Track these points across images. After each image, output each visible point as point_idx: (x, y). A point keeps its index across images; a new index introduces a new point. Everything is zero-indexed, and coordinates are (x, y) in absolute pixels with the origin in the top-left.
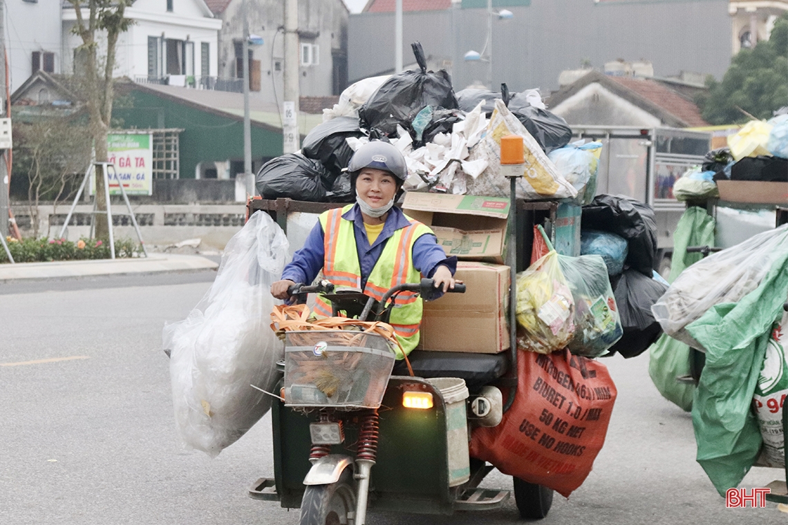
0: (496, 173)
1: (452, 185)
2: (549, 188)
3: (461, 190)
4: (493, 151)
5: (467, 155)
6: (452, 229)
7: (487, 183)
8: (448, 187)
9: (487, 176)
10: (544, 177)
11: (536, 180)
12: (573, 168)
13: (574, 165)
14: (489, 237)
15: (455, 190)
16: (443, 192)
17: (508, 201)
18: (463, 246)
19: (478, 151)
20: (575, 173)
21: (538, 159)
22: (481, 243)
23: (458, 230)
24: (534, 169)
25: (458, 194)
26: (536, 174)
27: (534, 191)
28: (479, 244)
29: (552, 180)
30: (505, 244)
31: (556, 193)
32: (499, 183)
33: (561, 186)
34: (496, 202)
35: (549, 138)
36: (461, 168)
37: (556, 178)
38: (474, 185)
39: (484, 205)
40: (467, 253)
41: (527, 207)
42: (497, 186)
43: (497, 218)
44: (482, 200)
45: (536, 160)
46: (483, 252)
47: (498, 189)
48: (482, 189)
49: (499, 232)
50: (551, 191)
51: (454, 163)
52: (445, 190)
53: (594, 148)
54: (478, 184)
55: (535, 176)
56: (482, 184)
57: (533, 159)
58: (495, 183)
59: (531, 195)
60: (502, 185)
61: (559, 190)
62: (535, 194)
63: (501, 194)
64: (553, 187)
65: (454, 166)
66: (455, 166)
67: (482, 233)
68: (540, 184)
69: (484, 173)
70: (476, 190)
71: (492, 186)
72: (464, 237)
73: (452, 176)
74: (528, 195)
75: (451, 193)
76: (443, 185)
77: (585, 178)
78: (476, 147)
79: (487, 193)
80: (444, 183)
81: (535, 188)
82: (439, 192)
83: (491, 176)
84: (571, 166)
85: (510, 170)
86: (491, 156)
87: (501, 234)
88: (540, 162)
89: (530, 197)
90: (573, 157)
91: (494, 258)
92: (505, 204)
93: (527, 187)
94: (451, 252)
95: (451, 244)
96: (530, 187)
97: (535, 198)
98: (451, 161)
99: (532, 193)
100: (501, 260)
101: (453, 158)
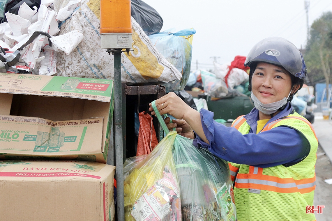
0: (93, 49)
1: (39, 65)
2: (153, 70)
3: (49, 71)
4: (90, 23)
5: (57, 30)
6: (37, 119)
7: (83, 63)
8: (33, 66)
9: (82, 53)
10: (148, 57)
11: (139, 60)
12: (171, 52)
13: (173, 49)
14: (85, 128)
15: (43, 71)
16: (25, 72)
17: (110, 83)
18: (51, 142)
19: (71, 25)
20: (174, 57)
21: (141, 37)
22: (76, 137)
23: (44, 121)
24: (137, 48)
25: (46, 74)
26: (139, 53)
27: (137, 72)
28: (73, 139)
29: (156, 62)
30: (107, 137)
31: (161, 76)
32: (96, 63)
33: (165, 68)
34: (94, 84)
35: (145, 22)
36: (50, 43)
37: (159, 60)
38: (66, 65)
39: (80, 86)
40: (58, 151)
41: (131, 91)
42: (94, 65)
43: (97, 101)
44: (77, 81)
45: (139, 37)
46: (79, 149)
47: (96, 70)
48: (75, 70)
49: (98, 122)
50: (155, 73)
51: (40, 37)
52: (28, 70)
53: (188, 34)
54: (71, 64)
55: (139, 55)
56: (75, 63)
57: (136, 36)
58: (92, 62)
59: (134, 77)
60: (100, 64)
61: (164, 72)
62: (138, 77)
63: (99, 76)
64: (158, 69)
65: (39, 42)
66: (41, 40)
67: (77, 123)
68: (144, 64)
69: (78, 49)
70: (69, 71)
71: (89, 66)
72: (53, 129)
73: (38, 53)
74: (131, 77)
75: (37, 73)
76: (26, 65)
77: (183, 63)
78: (68, 21)
79: (82, 74)
80: (27, 61)
81: (139, 69)
82: (21, 72)
83: (87, 54)
84: (169, 49)
85: (114, 42)
86: (86, 29)
87: (101, 124)
88: (143, 40)
89: (133, 80)
90: (170, 41)
91: (94, 156)
92: (107, 86)
93: (130, 68)
94: (35, 151)
95: (34, 140)
96: (134, 67)
97: (138, 81)
98: (36, 34)
99: (135, 75)
100: (102, 158)
101: (39, 30)
